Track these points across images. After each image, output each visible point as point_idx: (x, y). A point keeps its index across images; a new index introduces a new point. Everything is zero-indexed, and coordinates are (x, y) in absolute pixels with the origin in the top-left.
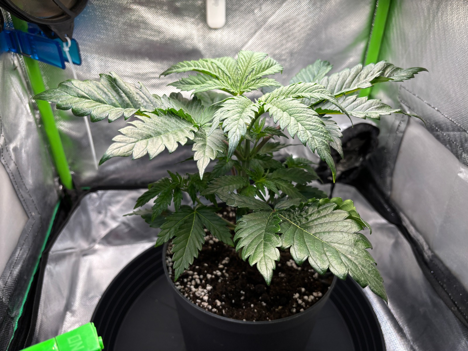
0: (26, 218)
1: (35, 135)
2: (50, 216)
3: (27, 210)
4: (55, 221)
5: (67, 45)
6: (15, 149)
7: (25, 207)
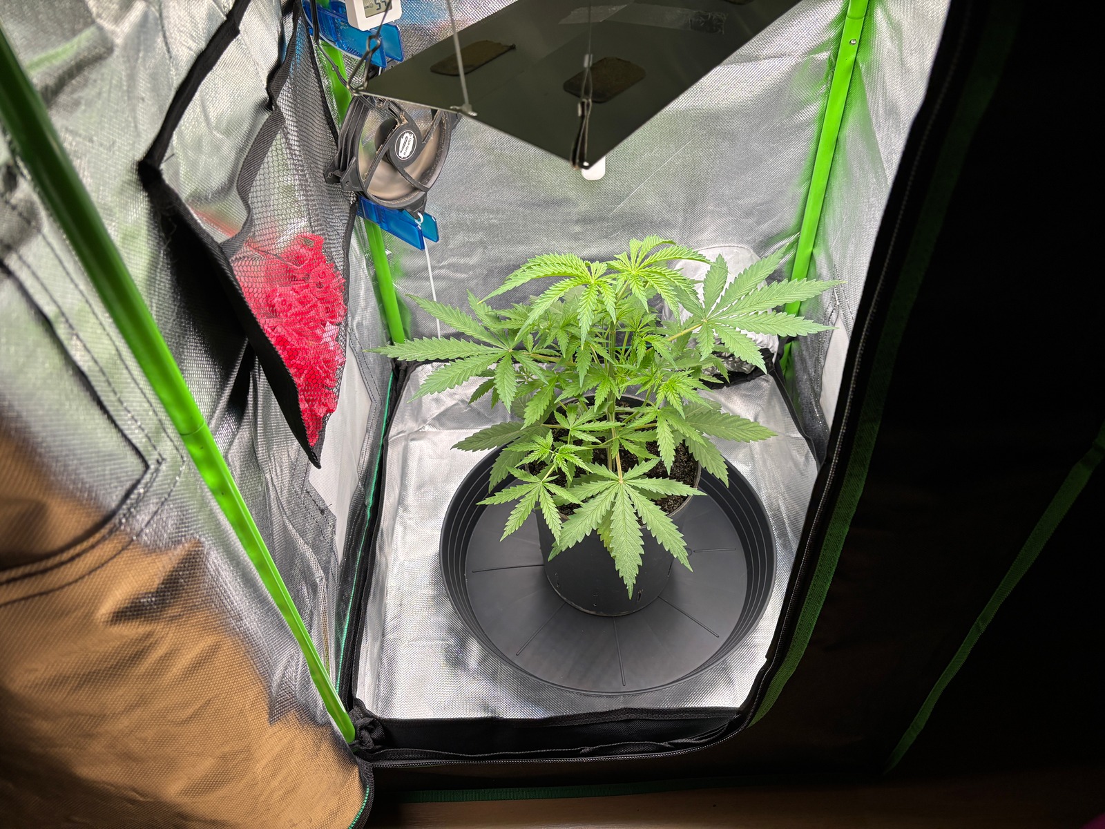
0: (370, 401)
2: (386, 394)
3: (370, 392)
4: (390, 398)
5: (420, 220)
7: (369, 390)
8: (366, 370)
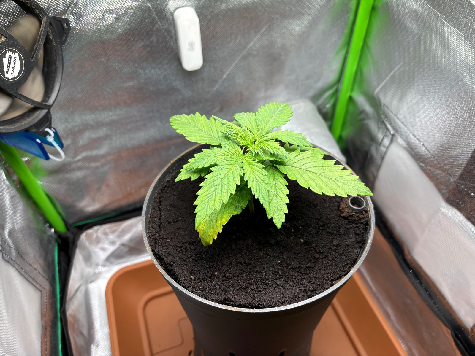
0: (39, 293)
1: (21, 205)
6: (10, 234)
7: (35, 284)
8: (28, 268)
